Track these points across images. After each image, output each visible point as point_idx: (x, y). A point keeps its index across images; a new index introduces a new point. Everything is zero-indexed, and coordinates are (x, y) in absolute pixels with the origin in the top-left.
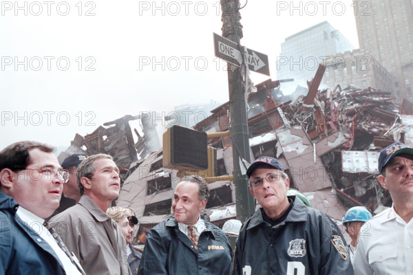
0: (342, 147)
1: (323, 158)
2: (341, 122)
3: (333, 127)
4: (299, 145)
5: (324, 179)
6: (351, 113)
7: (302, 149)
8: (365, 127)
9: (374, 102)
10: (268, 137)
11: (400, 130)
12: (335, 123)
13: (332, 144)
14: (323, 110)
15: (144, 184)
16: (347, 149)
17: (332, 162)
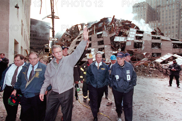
0: (115, 35)
1: (111, 38)
2: (117, 29)
3: (115, 31)
4: (107, 35)
5: (109, 42)
6: (120, 27)
7: (107, 36)
8: (121, 31)
9: (126, 24)
10: (101, 33)
11: (128, 32)
12: (115, 30)
13: (113, 35)
14: (114, 27)
15: (75, 42)
16: (116, 36)
17: (112, 39)
